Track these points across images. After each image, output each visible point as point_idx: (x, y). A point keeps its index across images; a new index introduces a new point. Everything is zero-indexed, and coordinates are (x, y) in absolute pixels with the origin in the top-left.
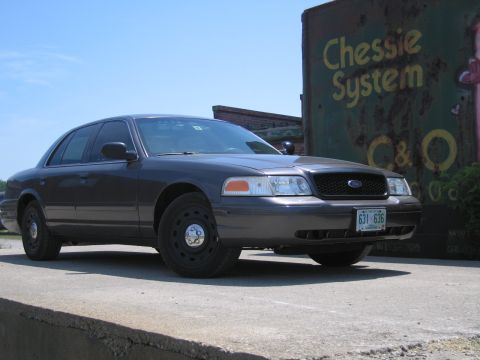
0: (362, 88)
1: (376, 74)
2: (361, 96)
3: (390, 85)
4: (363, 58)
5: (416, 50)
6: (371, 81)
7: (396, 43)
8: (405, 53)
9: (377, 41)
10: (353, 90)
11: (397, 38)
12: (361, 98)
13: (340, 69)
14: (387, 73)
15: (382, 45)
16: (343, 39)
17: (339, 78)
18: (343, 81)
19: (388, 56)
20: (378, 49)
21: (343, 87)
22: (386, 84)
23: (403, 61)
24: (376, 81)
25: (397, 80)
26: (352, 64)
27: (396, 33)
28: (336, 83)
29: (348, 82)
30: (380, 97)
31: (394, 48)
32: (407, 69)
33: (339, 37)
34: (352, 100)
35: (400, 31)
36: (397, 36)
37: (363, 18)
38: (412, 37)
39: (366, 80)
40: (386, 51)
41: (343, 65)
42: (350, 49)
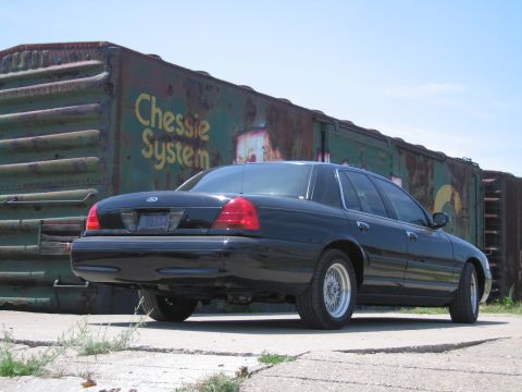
0: (167, 154)
1: (179, 146)
2: (166, 161)
3: (189, 160)
4: (170, 126)
5: (205, 138)
6: (174, 150)
7: (193, 125)
8: (198, 137)
9: (179, 116)
10: (160, 152)
11: (194, 122)
12: (167, 164)
13: (149, 127)
14: (186, 149)
15: (183, 121)
16: (154, 99)
17: (148, 136)
18: (152, 141)
19: (187, 134)
20: (180, 124)
21: (151, 146)
22: (186, 158)
23: (196, 143)
24: (178, 152)
25: (193, 158)
26: (160, 127)
27: (193, 117)
28: (145, 140)
29: (156, 143)
30: (182, 169)
31: (191, 128)
32: (199, 152)
33: (151, 95)
34: (159, 162)
35: (196, 116)
36: (195, 120)
37: (170, 87)
38: (203, 127)
39: (171, 148)
40: (186, 128)
41: (153, 125)
42: (159, 111)
